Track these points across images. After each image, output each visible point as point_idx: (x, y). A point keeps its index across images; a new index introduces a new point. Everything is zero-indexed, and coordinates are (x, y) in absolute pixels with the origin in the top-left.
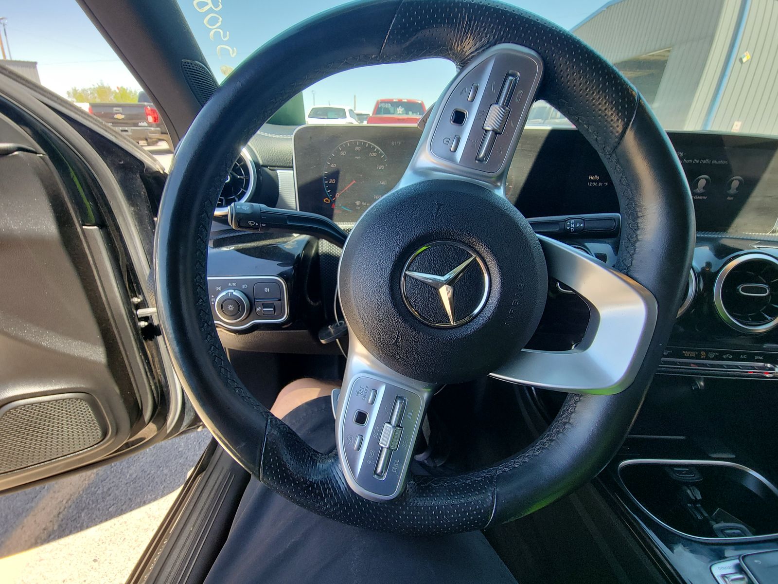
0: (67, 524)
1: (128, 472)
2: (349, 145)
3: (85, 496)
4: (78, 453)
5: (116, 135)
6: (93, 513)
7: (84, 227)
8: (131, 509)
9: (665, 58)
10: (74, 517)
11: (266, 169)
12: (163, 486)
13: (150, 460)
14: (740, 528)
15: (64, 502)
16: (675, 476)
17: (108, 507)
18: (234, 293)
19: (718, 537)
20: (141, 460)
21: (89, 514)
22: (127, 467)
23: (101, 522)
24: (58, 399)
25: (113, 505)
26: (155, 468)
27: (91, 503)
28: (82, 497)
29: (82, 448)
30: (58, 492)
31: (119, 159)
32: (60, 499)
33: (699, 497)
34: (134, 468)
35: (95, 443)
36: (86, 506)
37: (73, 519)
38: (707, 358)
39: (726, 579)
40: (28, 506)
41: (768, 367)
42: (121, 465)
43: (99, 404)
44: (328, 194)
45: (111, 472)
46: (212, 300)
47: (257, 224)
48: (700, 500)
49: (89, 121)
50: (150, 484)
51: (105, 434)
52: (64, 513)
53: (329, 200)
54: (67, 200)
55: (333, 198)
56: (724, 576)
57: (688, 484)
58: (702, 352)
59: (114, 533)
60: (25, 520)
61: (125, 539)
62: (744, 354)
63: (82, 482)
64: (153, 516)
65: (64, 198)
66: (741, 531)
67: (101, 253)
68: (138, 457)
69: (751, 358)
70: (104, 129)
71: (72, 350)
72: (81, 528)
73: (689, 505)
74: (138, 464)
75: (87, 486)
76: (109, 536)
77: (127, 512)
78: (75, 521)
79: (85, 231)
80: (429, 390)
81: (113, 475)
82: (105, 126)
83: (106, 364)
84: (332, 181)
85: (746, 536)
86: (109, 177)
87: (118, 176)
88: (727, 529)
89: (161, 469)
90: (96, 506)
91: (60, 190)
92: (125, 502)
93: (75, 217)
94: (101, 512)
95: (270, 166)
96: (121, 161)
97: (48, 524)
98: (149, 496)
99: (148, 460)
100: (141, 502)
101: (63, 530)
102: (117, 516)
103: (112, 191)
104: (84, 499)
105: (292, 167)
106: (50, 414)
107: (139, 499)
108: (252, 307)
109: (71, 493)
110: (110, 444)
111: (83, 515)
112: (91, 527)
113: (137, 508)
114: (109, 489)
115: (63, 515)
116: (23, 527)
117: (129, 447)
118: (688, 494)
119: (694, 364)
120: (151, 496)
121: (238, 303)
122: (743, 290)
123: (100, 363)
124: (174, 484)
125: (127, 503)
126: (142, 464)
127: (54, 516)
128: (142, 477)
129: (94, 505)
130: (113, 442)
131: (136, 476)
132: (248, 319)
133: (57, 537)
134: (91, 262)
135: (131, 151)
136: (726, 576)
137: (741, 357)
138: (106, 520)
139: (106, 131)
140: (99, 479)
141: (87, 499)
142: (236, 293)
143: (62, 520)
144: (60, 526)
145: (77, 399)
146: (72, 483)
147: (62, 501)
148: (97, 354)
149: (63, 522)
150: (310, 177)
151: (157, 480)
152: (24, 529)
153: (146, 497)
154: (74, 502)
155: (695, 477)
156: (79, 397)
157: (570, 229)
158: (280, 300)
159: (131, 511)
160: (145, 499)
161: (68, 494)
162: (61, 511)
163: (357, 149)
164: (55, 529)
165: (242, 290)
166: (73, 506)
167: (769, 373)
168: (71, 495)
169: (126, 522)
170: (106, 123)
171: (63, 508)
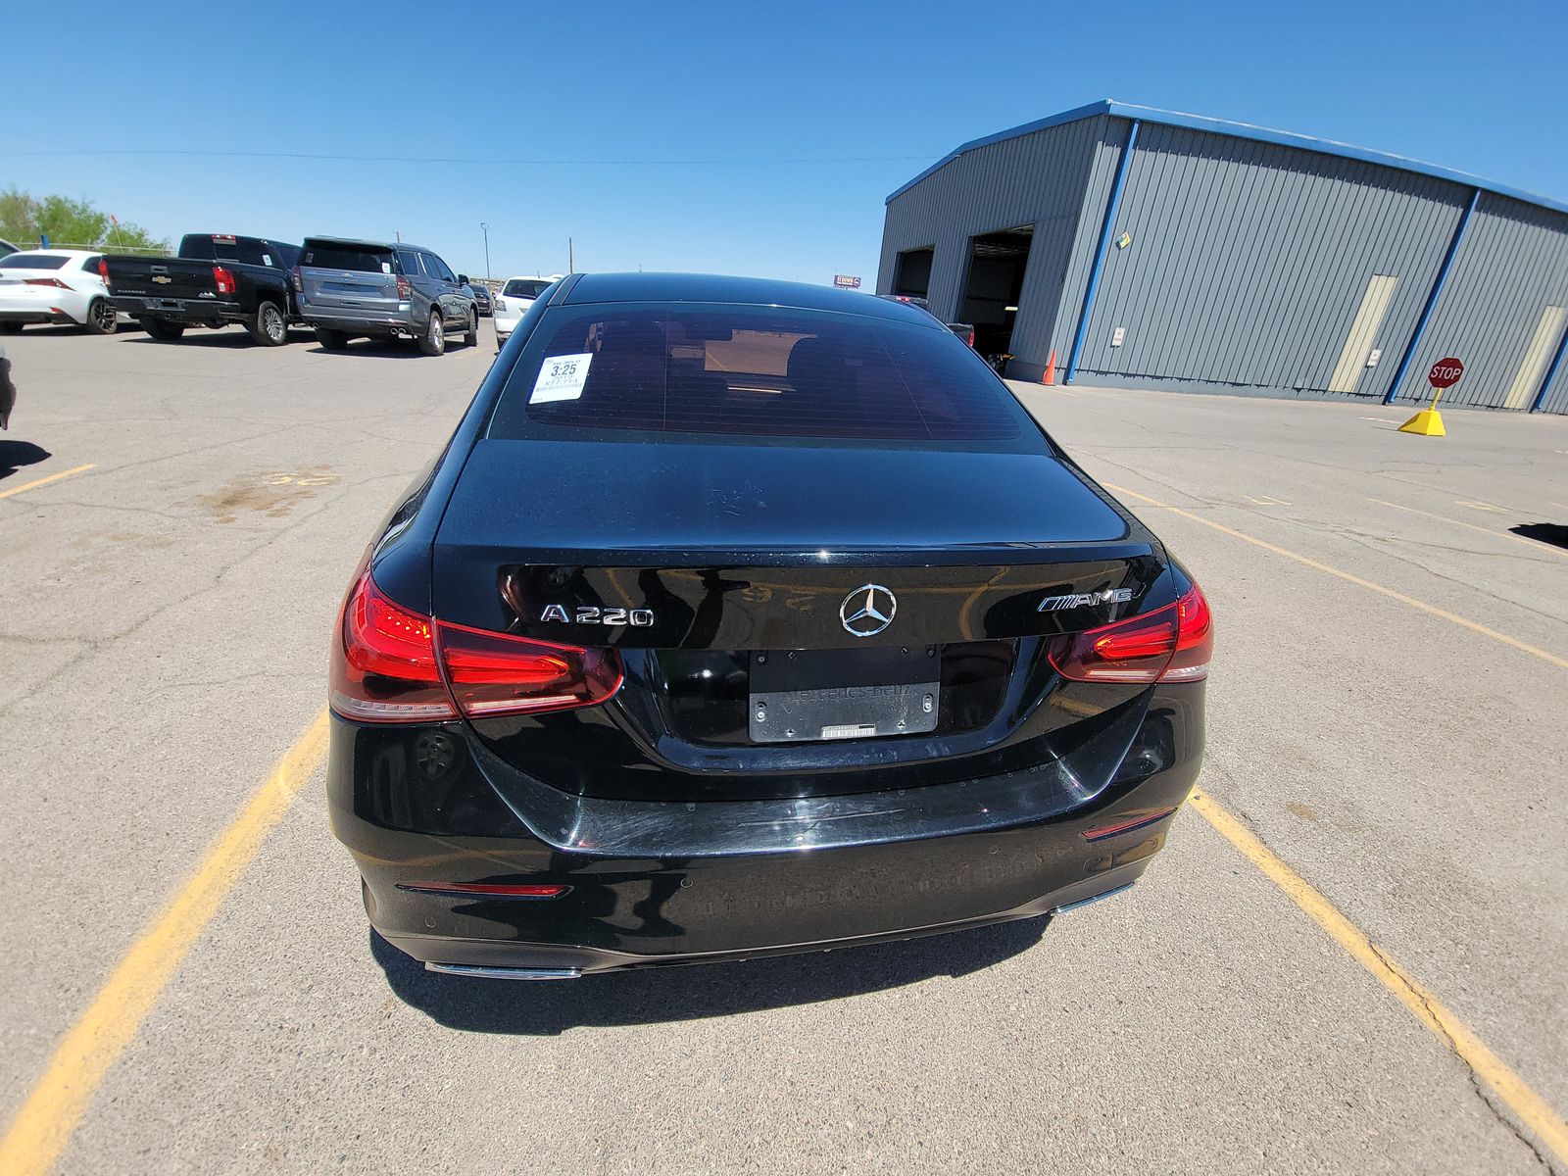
9: (1030, 234)
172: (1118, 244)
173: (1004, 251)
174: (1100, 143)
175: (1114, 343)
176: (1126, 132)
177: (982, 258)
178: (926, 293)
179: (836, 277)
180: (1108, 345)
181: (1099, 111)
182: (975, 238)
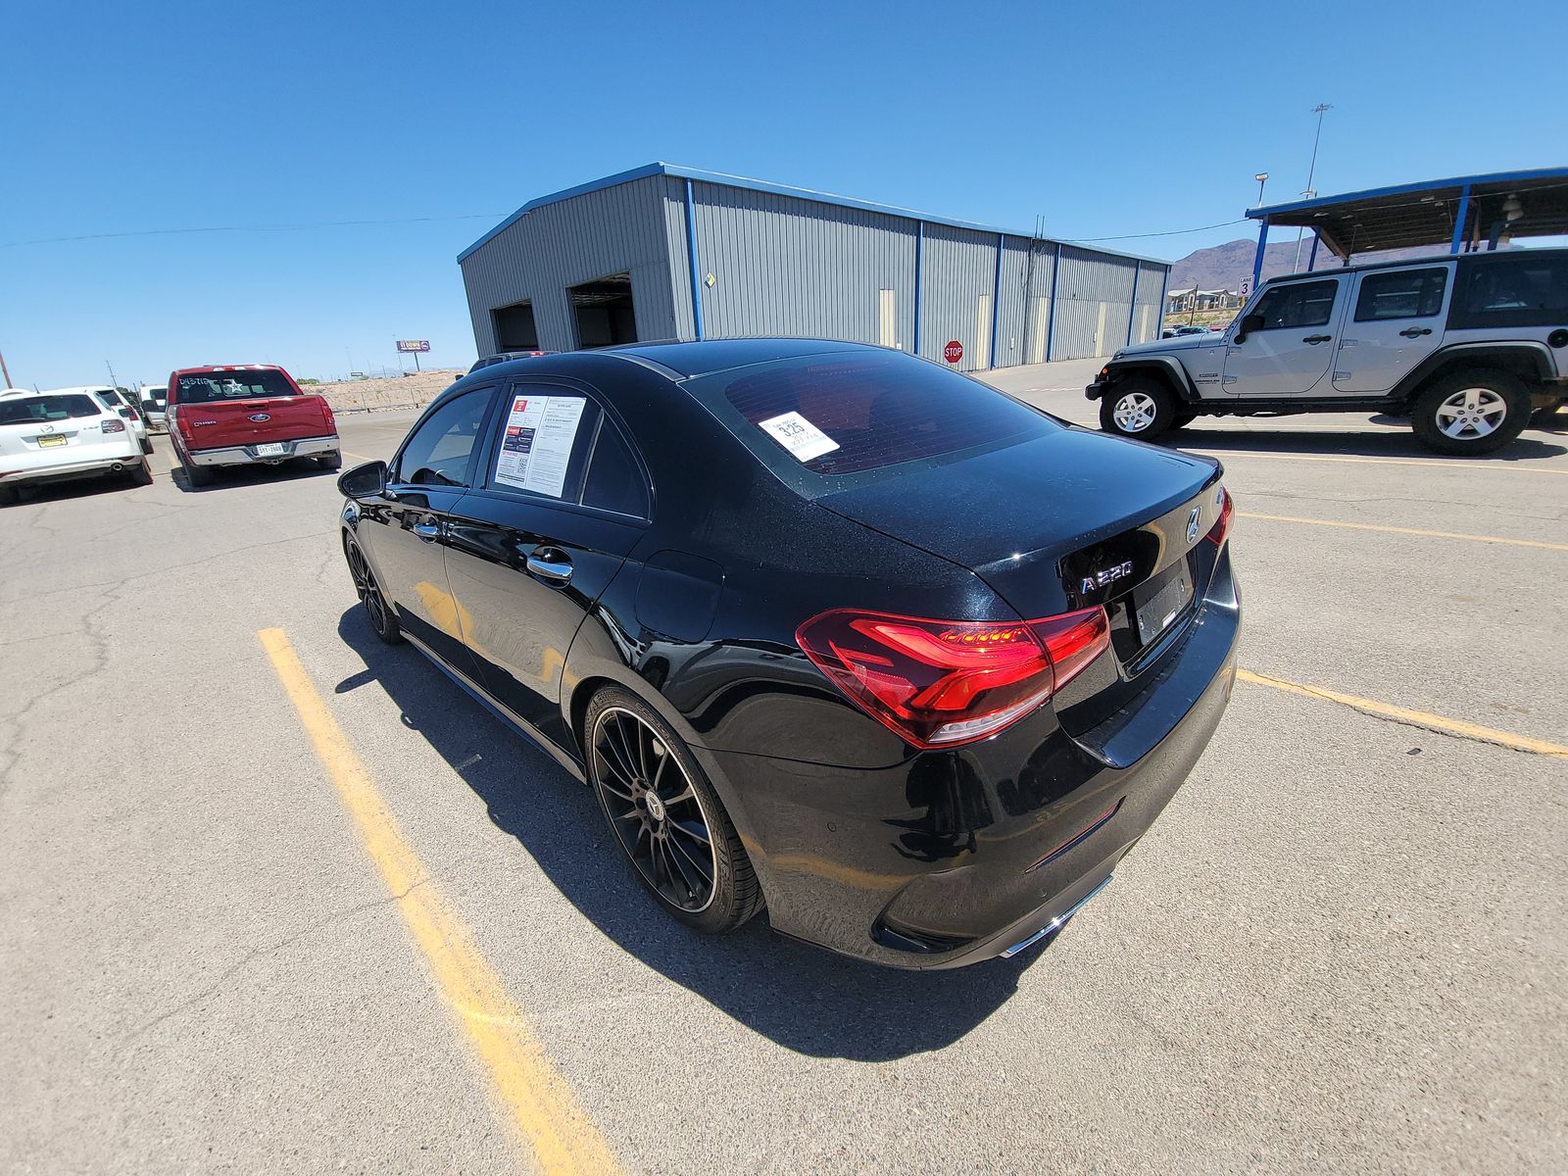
172: (706, 283)
173: (597, 298)
174: (665, 199)
176: (684, 189)
177: (586, 307)
178: (537, 346)
179: (398, 343)
181: (654, 173)
182: (572, 289)
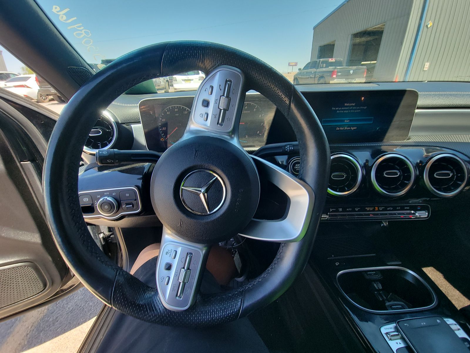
0: (32, 341)
1: (67, 307)
2: (171, 108)
3: (42, 323)
4: (30, 298)
5: (38, 107)
6: (47, 333)
7: (21, 163)
8: (71, 329)
9: (382, 30)
10: (36, 336)
11: (124, 125)
12: (89, 313)
13: (81, 298)
14: (401, 304)
15: (30, 327)
16: (368, 277)
17: (57, 328)
18: (108, 199)
19: (388, 310)
20: (75, 299)
21: (45, 334)
22: (67, 304)
23: (53, 338)
24: (14, 267)
25: (60, 327)
26: (84, 303)
27: (46, 327)
28: (40, 324)
29: (32, 295)
30: (26, 321)
31: (41, 121)
32: (27, 326)
33: (381, 288)
34: (71, 304)
35: (40, 291)
36: (43, 329)
37: (35, 338)
38: (379, 210)
39: (388, 336)
40: (9, 331)
41: (411, 213)
42: (62, 303)
43: (39, 268)
44: (163, 136)
45: (57, 308)
46: (96, 203)
47: (113, 161)
48: (381, 289)
49: (20, 100)
50: (81, 312)
51: (45, 285)
52: (30, 334)
53: (164, 139)
54: (10, 148)
55: (166, 138)
56: (387, 334)
57: (375, 281)
58: (376, 207)
59: (61, 344)
60: (8, 339)
61: (67, 347)
62: (399, 206)
63: (39, 315)
64: (84, 332)
65: (8, 147)
66: (402, 306)
67: (34, 177)
68: (73, 297)
69: (402, 208)
70: (30, 104)
71: (19, 237)
72: (41, 342)
73: (375, 292)
74: (73, 301)
75: (42, 317)
76: (58, 346)
77: (68, 331)
78: (37, 339)
79: (22, 164)
80: (206, 248)
81: (58, 309)
82: (31, 102)
83: (42, 244)
84: (164, 129)
85: (405, 309)
86: (35, 132)
87: (41, 130)
88: (393, 305)
89: (88, 303)
90: (49, 329)
91: (5, 142)
92: (67, 325)
93: (15, 157)
94: (52, 332)
95: (126, 123)
96: (42, 121)
97: (21, 341)
98: (81, 320)
99: (80, 298)
100: (76, 324)
101: (31, 344)
102: (62, 334)
103: (38, 140)
104: (41, 325)
105: (140, 122)
106: (11, 276)
107: (75, 322)
108: (119, 205)
109: (33, 322)
110: (49, 291)
111: (41, 335)
112: (47, 341)
113: (74, 328)
114: (57, 318)
115: (30, 335)
116: (7, 343)
117: (64, 292)
118: (374, 286)
119: (372, 214)
120: (82, 319)
121: (111, 205)
122: (386, 174)
123: (37, 244)
124: (96, 311)
125: (68, 326)
126: (76, 301)
127: (25, 336)
128: (76, 309)
129: (48, 328)
130: (51, 290)
131: (73, 309)
132: (117, 213)
133: (27, 348)
134: (28, 183)
135: (48, 115)
136: (389, 333)
137: (397, 208)
138: (56, 337)
139: (31, 105)
140: (49, 313)
141: (43, 325)
142: (109, 198)
143: (29, 338)
144: (28, 342)
145: (25, 266)
146: (33, 316)
147: (28, 327)
148: (36, 238)
149: (30, 339)
150: (152, 127)
151: (85, 310)
152: (8, 344)
153: (79, 320)
154: (36, 327)
155: (379, 276)
156: (26, 265)
157: (287, 150)
158: (136, 200)
159: (70, 330)
160: (79, 322)
161: (31, 323)
162: (28, 333)
163: (176, 110)
164: (26, 344)
165: (113, 197)
166: (35, 330)
167: (413, 216)
168: (33, 323)
169: (67, 337)
170: (31, 100)
171: (29, 331)
172: (427, 26)
175: (425, 69)
179: (289, 63)
180: (422, 70)
182: (355, 34)
